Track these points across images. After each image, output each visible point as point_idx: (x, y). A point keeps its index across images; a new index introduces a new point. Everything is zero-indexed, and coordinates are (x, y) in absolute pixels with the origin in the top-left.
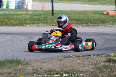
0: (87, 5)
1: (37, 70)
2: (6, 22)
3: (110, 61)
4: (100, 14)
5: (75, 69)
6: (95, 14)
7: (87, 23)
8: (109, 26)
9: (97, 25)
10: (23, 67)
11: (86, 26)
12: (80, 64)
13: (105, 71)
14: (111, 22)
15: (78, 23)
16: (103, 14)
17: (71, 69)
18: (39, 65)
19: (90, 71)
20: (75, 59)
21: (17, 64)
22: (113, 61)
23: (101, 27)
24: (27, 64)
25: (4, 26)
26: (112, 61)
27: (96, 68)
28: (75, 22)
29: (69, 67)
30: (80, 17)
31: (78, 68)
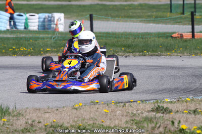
0: (151, 24)
1: (32, 125)
2: (13, 49)
3: (158, 109)
4: (167, 37)
5: (97, 123)
6: (159, 37)
7: (142, 51)
8: (177, 56)
9: (157, 54)
10: (11, 121)
11: (140, 55)
12: (107, 115)
13: (146, 126)
14: (181, 49)
15: (128, 51)
16: (172, 37)
17: (91, 122)
18: (38, 117)
19: (121, 127)
20: (103, 107)
21: (2, 115)
22: (164, 110)
23: (163, 56)
24: (19, 114)
25: (10, 55)
26: (162, 110)
27: (132, 122)
28: (123, 49)
29: (87, 119)
30: (133, 42)
31: (103, 122)
